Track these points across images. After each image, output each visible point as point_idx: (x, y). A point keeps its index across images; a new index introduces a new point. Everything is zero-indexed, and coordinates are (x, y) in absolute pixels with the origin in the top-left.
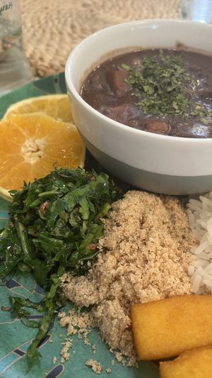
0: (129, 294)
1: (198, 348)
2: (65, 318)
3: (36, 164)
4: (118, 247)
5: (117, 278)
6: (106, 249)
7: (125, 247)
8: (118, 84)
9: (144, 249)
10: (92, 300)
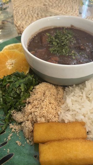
0: (34, 119)
1: (54, 141)
2: (11, 126)
3: (11, 69)
4: (33, 102)
5: (31, 113)
6: (29, 103)
7: (36, 102)
8: (43, 41)
9: (42, 104)
10: (21, 120)
